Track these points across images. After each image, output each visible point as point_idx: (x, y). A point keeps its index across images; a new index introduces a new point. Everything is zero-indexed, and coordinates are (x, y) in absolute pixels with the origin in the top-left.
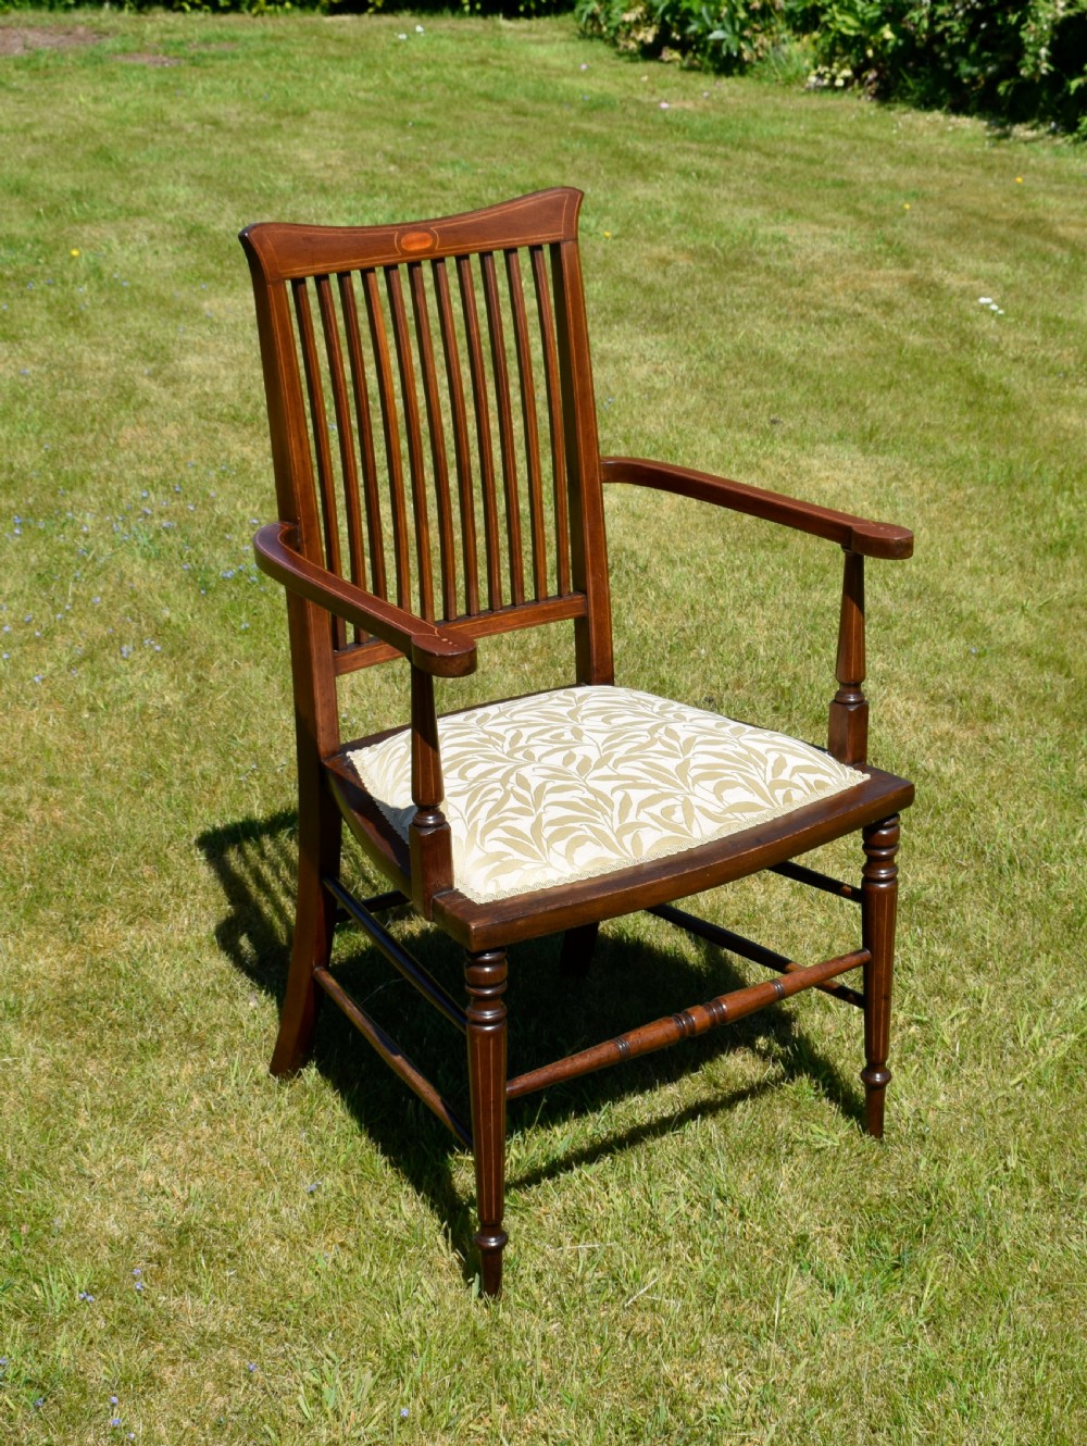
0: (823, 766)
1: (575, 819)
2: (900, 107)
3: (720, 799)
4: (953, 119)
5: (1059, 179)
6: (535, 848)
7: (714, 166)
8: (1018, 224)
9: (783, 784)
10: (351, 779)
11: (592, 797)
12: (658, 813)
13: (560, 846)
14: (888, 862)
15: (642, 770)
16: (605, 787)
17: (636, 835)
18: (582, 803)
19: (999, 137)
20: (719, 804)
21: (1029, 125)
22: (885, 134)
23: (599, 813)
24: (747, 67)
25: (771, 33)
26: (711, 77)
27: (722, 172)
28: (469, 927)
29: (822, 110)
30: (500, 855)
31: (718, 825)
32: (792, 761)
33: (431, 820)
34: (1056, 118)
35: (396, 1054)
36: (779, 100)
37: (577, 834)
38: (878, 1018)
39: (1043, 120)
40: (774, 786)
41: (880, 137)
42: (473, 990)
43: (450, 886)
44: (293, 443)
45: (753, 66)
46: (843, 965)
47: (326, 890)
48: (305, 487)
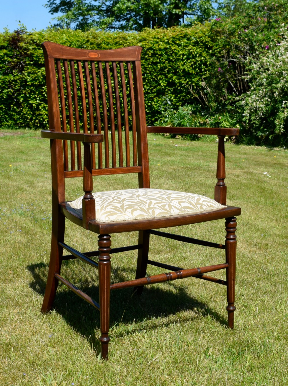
1: (135, 205)
2: (242, 145)
4: (256, 147)
5: (287, 157)
6: (122, 210)
8: (275, 164)
9: (200, 204)
10: (68, 206)
12: (160, 206)
13: (130, 210)
14: (233, 233)
15: (156, 197)
16: (145, 200)
17: (153, 210)
19: (270, 150)
21: (278, 147)
22: (237, 150)
27: (192, 155)
28: (100, 226)
30: (110, 212)
31: (179, 211)
32: (203, 199)
34: (285, 146)
37: (135, 208)
38: (231, 287)
39: (282, 147)
42: (100, 249)
43: (95, 219)
44: (54, 105)
45: (201, 138)
46: (219, 266)
47: (59, 246)
48: (57, 118)
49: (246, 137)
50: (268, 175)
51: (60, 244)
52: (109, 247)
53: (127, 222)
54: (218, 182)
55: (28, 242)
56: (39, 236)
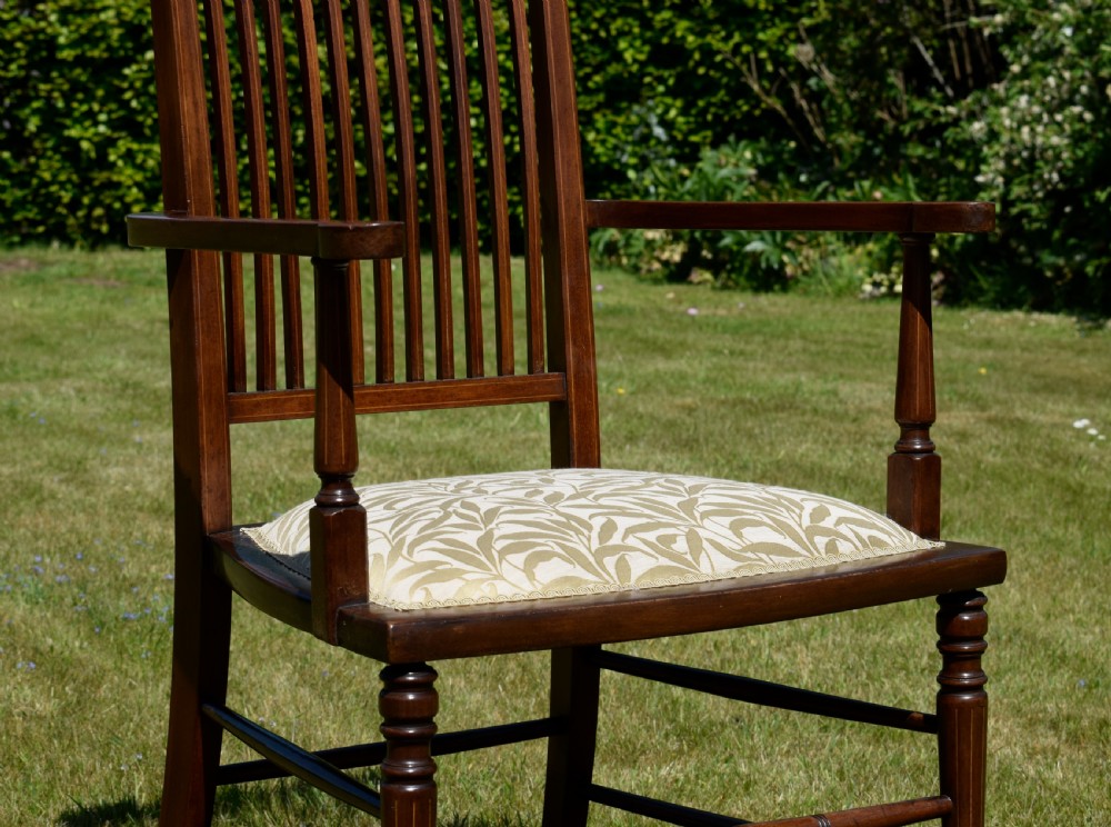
1: (539, 535)
2: (971, 310)
3: (740, 536)
4: (1036, 315)
6: (482, 558)
7: (750, 348)
9: (825, 532)
10: (243, 544)
11: (564, 520)
13: (518, 559)
14: (973, 662)
15: (634, 503)
16: (583, 513)
17: (622, 559)
18: (549, 523)
20: (738, 540)
23: (572, 533)
24: (791, 282)
25: (819, 245)
27: (760, 351)
28: (385, 626)
30: (432, 565)
31: (734, 564)
32: (839, 514)
36: (828, 308)
37: (541, 549)
40: (812, 532)
42: (391, 730)
43: (365, 597)
44: (186, 104)
45: (797, 281)
46: (913, 810)
47: (205, 719)
48: (199, 161)
49: (989, 273)
50: (1093, 432)
51: (211, 710)
52: (427, 720)
53: (506, 608)
54: (904, 437)
55: (64, 712)
56: (111, 690)
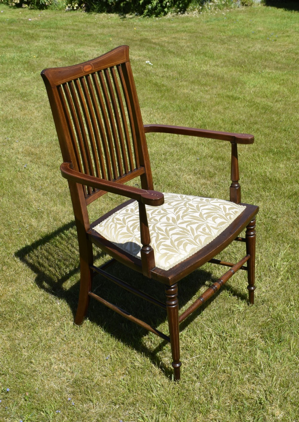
0: (235, 207)
1: (182, 238)
2: (93, 13)
3: (215, 222)
4: (109, 15)
5: (145, 27)
6: (175, 249)
7: (53, 34)
8: (141, 40)
9: (228, 214)
10: (99, 236)
12: (202, 231)
13: (181, 247)
14: (253, 230)
15: (191, 218)
16: (184, 226)
17: (199, 239)
19: (123, 18)
20: (215, 224)
21: (129, 14)
22: (93, 21)
24: (48, 7)
26: (38, 11)
27: (56, 36)
28: (169, 279)
29: (73, 16)
30: (166, 254)
31: (217, 231)
32: (227, 207)
33: (148, 249)
34: (136, 11)
35: (129, 315)
36: (60, 15)
37: (184, 242)
38: (253, 273)
39: (133, 12)
40: (226, 215)
41: (92, 21)
43: (155, 267)
46: (245, 260)
47: (90, 269)
48: (71, 150)
